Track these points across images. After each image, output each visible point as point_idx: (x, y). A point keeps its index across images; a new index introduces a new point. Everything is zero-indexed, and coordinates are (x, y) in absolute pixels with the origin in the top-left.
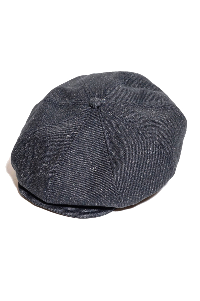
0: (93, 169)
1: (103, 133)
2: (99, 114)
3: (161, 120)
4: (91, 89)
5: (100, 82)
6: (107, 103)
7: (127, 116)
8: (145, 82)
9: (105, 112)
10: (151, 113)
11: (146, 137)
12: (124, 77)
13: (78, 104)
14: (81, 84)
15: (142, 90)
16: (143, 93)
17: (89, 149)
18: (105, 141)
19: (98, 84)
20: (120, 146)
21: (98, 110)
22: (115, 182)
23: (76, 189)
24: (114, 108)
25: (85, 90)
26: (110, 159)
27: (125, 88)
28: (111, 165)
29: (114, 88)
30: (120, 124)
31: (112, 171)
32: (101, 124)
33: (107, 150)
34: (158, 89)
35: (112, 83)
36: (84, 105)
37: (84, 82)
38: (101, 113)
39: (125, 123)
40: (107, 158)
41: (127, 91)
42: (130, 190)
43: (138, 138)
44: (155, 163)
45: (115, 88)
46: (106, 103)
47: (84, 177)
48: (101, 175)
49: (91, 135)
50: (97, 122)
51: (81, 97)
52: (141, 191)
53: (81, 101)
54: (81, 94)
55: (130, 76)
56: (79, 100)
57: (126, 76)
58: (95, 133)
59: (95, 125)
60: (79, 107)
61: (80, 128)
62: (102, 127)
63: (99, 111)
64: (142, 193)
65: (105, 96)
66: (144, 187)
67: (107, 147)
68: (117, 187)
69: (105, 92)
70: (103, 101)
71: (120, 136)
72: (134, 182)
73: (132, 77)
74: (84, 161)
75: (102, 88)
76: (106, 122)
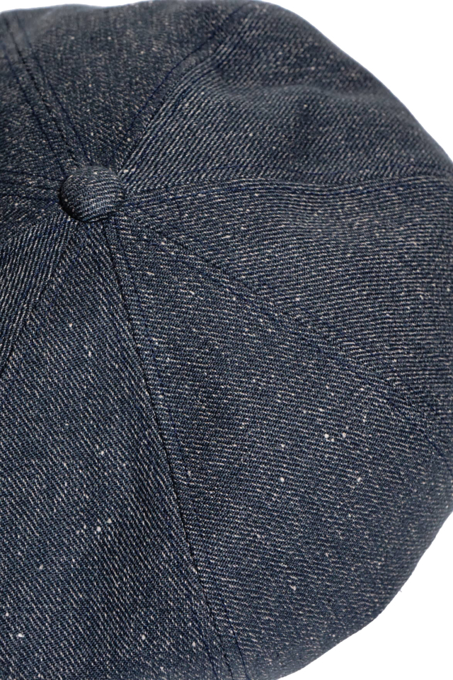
0: (99, 529)
1: (138, 350)
2: (111, 254)
3: (401, 258)
4: (63, 110)
5: (105, 67)
6: (149, 191)
7: (242, 257)
8: (308, 50)
9: (140, 239)
10: (351, 225)
11: (342, 363)
12: (214, 33)
13: (8, 194)
14: (14, 73)
15: (300, 103)
16: (307, 117)
17: (71, 433)
18: (149, 390)
19: (97, 82)
20: (223, 418)
21: (104, 232)
22: (208, 603)
23: (20, 635)
24: (181, 214)
25: (35, 117)
26: (176, 485)
27: (224, 97)
28: (181, 514)
29: (176, 105)
30: (216, 301)
31: (191, 549)
32: (125, 306)
33: (161, 435)
34: (365, 81)
35: (161, 76)
36: (38, 200)
37: (31, 64)
38: (122, 249)
39: (240, 297)
40: (164, 480)
41: (233, 114)
42: (278, 624)
43: (304, 370)
44: (387, 483)
45: (178, 102)
46: (143, 192)
47: (57, 569)
48: (136, 568)
49: (79, 362)
50: (108, 294)
51: (20, 151)
52: (327, 619)
53: (19, 178)
54: (20, 135)
55: (240, 23)
56: (10, 172)
57: (220, 29)
58: (100, 350)
59: (94, 311)
60: (13, 208)
61: (22, 331)
62: (130, 320)
63: (112, 235)
64: (330, 626)
65: (135, 147)
66: (340, 597)
67: (157, 420)
68: (215, 626)
69: (132, 125)
70: (129, 178)
71: (220, 362)
72: (294, 588)
73: (250, 29)
74: (50, 492)
75: (116, 104)
76: (148, 295)
